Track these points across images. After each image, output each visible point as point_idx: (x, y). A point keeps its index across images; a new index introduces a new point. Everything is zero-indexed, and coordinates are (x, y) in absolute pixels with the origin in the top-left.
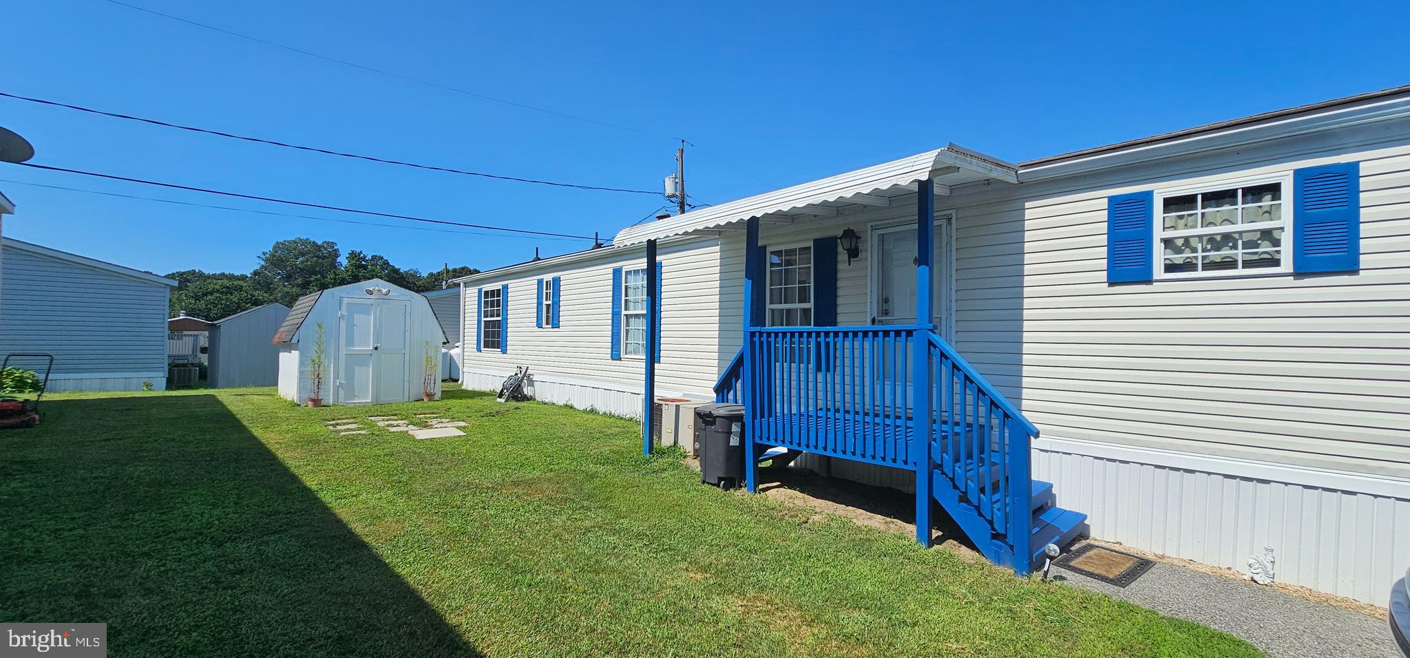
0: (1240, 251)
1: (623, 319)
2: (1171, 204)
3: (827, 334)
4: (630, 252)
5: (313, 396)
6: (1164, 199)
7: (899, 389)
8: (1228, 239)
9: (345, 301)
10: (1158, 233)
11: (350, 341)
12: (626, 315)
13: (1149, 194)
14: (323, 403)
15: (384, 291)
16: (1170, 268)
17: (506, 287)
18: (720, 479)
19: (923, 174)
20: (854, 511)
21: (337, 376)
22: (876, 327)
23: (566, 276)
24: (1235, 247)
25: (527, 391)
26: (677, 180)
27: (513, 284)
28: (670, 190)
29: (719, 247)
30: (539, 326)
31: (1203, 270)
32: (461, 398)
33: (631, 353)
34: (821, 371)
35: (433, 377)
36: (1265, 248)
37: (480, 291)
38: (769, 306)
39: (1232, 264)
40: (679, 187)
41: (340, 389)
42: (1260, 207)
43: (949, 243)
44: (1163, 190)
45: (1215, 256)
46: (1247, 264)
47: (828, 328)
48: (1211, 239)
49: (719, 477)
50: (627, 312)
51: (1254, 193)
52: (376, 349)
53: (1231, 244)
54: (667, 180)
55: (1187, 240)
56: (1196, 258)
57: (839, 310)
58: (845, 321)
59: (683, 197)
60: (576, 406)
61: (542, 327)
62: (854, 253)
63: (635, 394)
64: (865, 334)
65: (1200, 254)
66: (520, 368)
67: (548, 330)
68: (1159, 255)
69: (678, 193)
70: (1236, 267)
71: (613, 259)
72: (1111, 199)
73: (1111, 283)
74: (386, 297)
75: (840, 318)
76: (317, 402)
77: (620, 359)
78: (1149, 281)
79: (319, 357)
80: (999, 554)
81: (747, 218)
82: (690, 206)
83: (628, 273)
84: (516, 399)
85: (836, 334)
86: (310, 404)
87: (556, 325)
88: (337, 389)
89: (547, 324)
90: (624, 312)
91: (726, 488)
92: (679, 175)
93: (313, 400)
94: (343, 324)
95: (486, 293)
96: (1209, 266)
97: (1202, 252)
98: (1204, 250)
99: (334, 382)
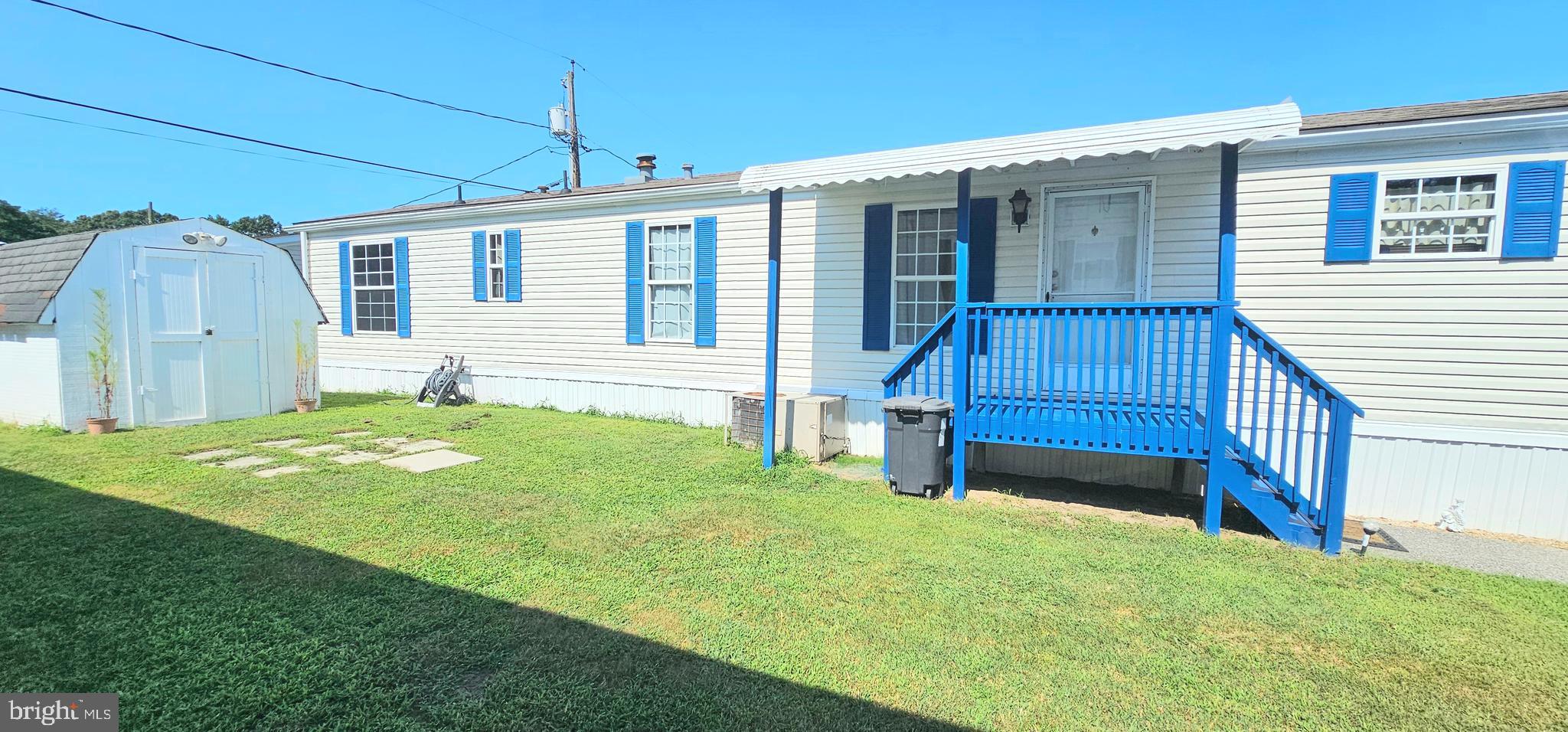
0: (1452, 235)
1: (647, 291)
2: (1394, 187)
3: (983, 310)
4: (645, 202)
5: (99, 415)
6: (1388, 182)
7: (1086, 372)
8: (1437, 224)
9: (143, 253)
10: (1379, 215)
11: (158, 319)
12: (651, 286)
13: (1372, 177)
14: (118, 425)
15: (218, 239)
16: (1384, 249)
17: (403, 244)
18: (926, 487)
21: (138, 380)
22: (1050, 305)
23: (531, 233)
24: (1446, 232)
25: (463, 389)
26: (567, 113)
27: (418, 240)
28: (557, 123)
29: (814, 202)
30: (479, 296)
31: (1416, 252)
32: (354, 405)
33: (661, 334)
34: (973, 353)
35: (310, 375)
36: (1472, 234)
37: (344, 247)
38: (895, 278)
39: (1443, 248)
40: (570, 123)
41: (146, 401)
42: (1471, 195)
43: (1147, 213)
44: (1388, 171)
45: (1425, 239)
46: (1456, 248)
47: (982, 304)
48: (1421, 223)
49: (925, 486)
50: (653, 282)
51: (1469, 182)
52: (209, 333)
53: (1442, 229)
54: (553, 112)
55: (1399, 223)
56: (1410, 241)
57: (997, 284)
58: (1003, 297)
59: (575, 139)
60: (560, 407)
61: (486, 301)
62: (1020, 219)
63: (667, 387)
64: (1035, 312)
65: (1414, 237)
66: (451, 358)
67: (498, 307)
68: (1378, 237)
69: (568, 131)
70: (1446, 251)
71: (624, 209)
72: (1335, 178)
73: (1327, 262)
74: (219, 249)
75: (997, 293)
76: (107, 425)
77: (643, 344)
78: (1365, 261)
79: (103, 348)
81: (960, 169)
82: (584, 148)
83: (652, 229)
84: (444, 401)
85: (997, 312)
86: (94, 430)
87: (514, 293)
88: (141, 401)
89: (495, 296)
90: (647, 281)
91: (934, 495)
92: (569, 107)
93: (100, 422)
94: (142, 291)
95: (359, 251)
96: (1421, 248)
97: (1417, 235)
98: (1418, 233)
99: (135, 390)
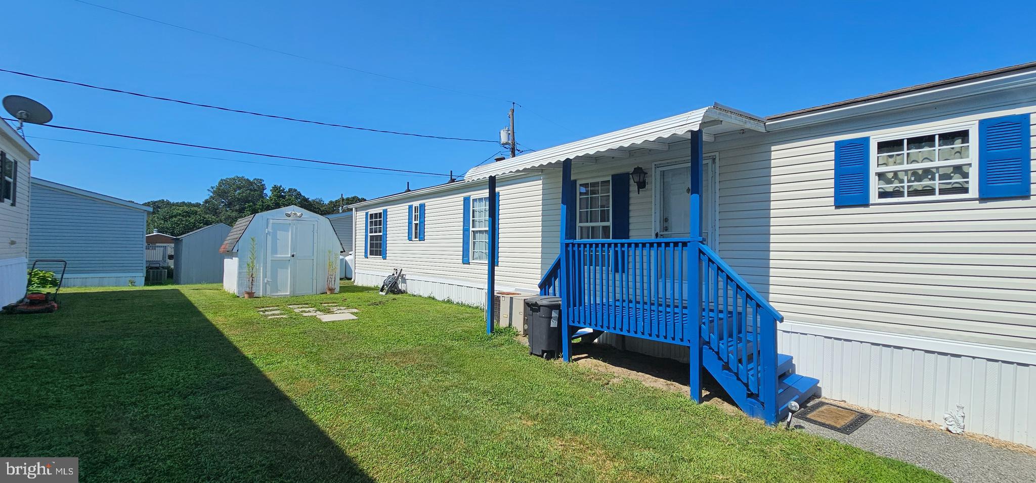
0: (937, 182)
1: (471, 234)
2: (883, 146)
3: (623, 245)
4: (474, 185)
5: (248, 290)
6: (878, 143)
7: (677, 286)
8: (927, 172)
9: (271, 221)
10: (874, 169)
11: (275, 251)
12: (473, 231)
13: (867, 140)
14: (255, 295)
15: (298, 214)
16: (883, 194)
17: (385, 211)
18: (543, 352)
19: (696, 126)
20: (643, 376)
21: (265, 276)
22: (659, 240)
23: (429, 203)
24: (933, 179)
25: (401, 286)
26: (509, 132)
27: (392, 210)
28: (504, 138)
29: (541, 181)
30: (410, 239)
31: (908, 196)
32: (353, 292)
33: (477, 259)
34: (618, 272)
35: (334, 277)
36: (957, 179)
37: (367, 214)
38: (578, 224)
39: (930, 191)
40: (511, 138)
41: (267, 285)
42: (953, 148)
43: (714, 177)
44: (877, 136)
45: (918, 185)
46: (942, 192)
47: (623, 241)
48: (914, 172)
49: (542, 350)
50: (474, 229)
51: (947, 138)
52: (293, 256)
53: (930, 177)
54: (502, 132)
55: (896, 173)
56: (903, 187)
57: (631, 227)
58: (635, 236)
59: (514, 144)
60: (437, 298)
61: (412, 240)
62: (642, 185)
63: (480, 289)
64: (651, 245)
65: (906, 184)
66: (396, 270)
67: (416, 243)
68: (875, 186)
69: (510, 142)
70: (934, 194)
71: (466, 190)
72: (837, 144)
73: (837, 206)
74: (299, 219)
75: (631, 233)
76: (251, 295)
77: (469, 263)
78: (866, 205)
79: (252, 262)
80: (753, 408)
81: (563, 159)
82: (519, 151)
83: (474, 200)
84: (393, 292)
85: (629, 245)
86: (246, 296)
87: (422, 239)
88: (265, 285)
89: (416, 238)
90: (471, 229)
91: (548, 358)
92: (511, 128)
93: (248, 293)
94: (269, 238)
95: (371, 215)
96: (914, 193)
97: (908, 183)
98: (909, 181)
99: (263, 280)
